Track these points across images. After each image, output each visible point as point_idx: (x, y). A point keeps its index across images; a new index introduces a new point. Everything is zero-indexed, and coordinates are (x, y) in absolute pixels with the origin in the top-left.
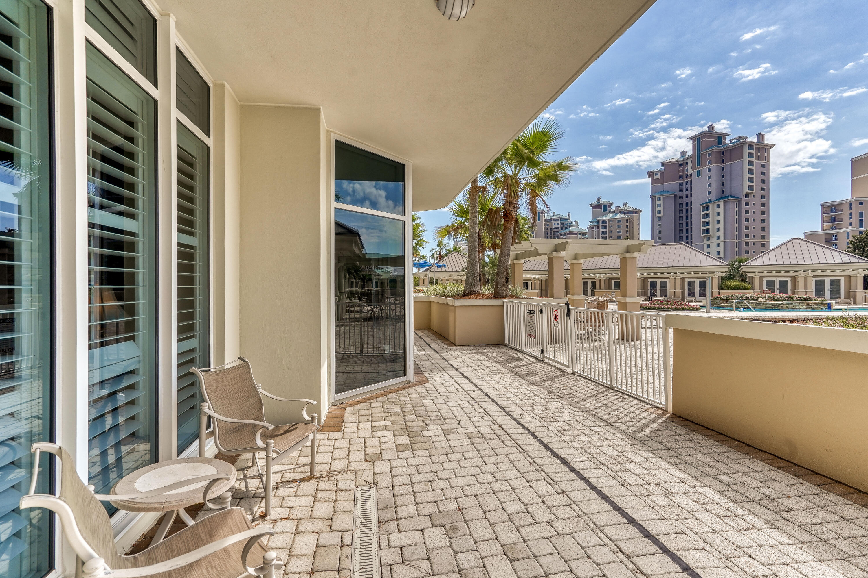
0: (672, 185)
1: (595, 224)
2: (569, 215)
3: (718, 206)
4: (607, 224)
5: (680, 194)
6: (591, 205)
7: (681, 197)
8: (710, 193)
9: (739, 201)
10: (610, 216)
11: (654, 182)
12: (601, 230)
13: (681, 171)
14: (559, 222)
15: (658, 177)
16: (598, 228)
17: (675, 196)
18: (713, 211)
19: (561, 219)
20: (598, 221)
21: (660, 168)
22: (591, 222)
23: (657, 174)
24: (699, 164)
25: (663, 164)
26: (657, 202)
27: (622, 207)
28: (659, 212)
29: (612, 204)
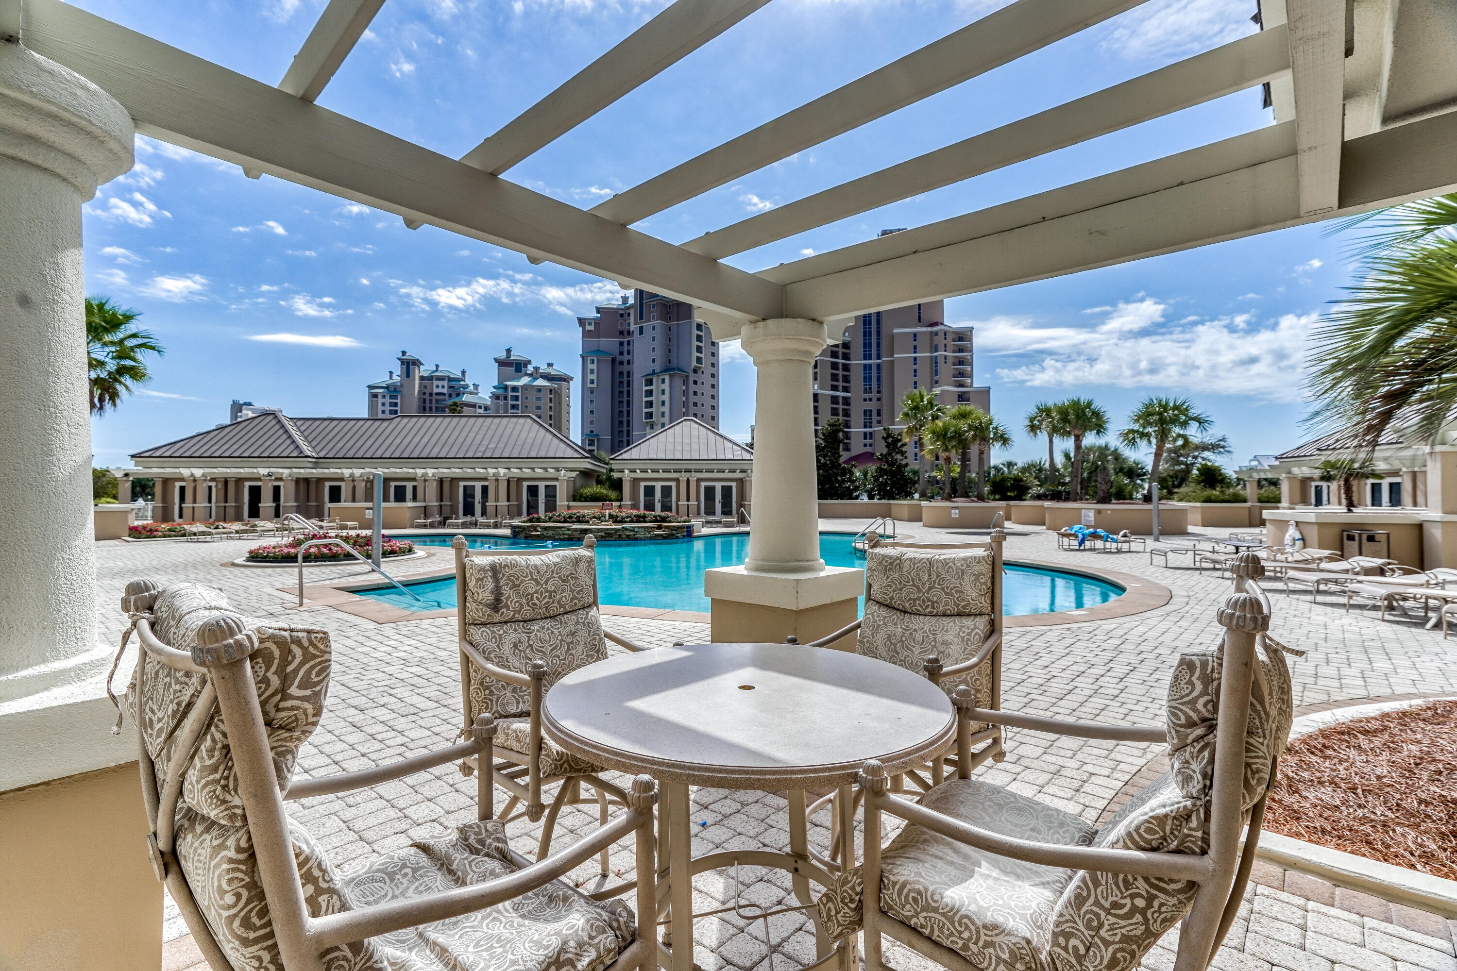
0: (610, 343)
1: (500, 391)
2: (463, 373)
3: (663, 381)
4: (519, 394)
5: (619, 358)
6: (496, 360)
7: (621, 363)
8: (654, 361)
9: (687, 377)
10: (524, 380)
11: (586, 334)
12: (510, 402)
13: (622, 324)
14: (445, 383)
15: (592, 328)
16: (506, 398)
17: (613, 360)
18: (658, 387)
19: (450, 379)
20: (506, 388)
21: (594, 315)
22: (495, 387)
23: (590, 324)
24: (641, 318)
25: (598, 310)
26: (590, 366)
27: (544, 369)
28: (592, 382)
29: (529, 362)
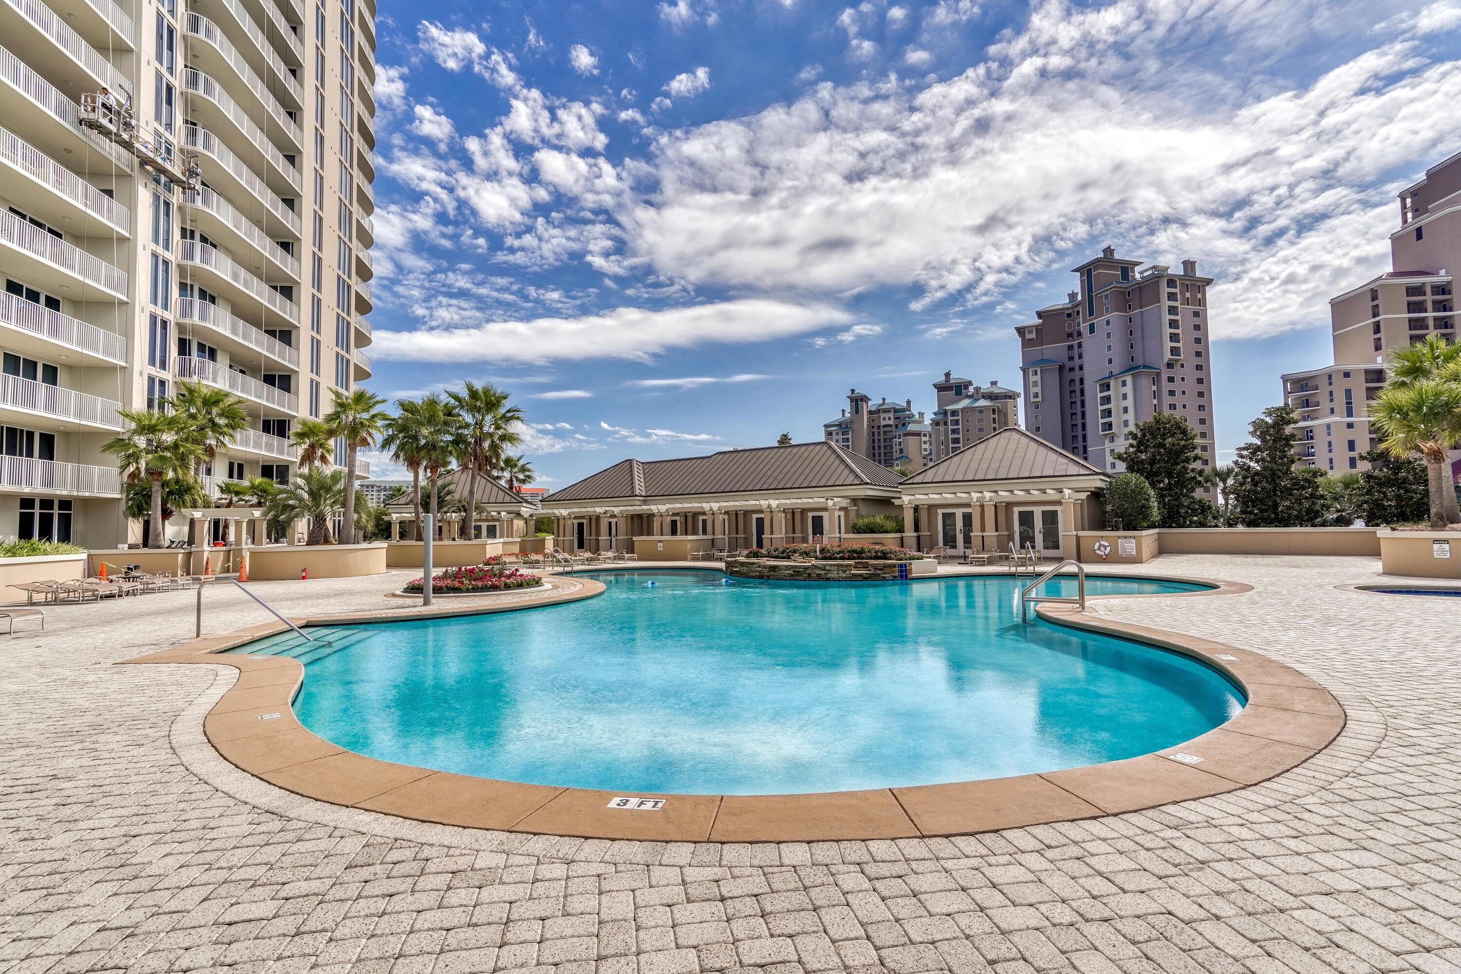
0: (1056, 350)
1: (940, 417)
2: (909, 402)
3: (1124, 384)
4: (960, 418)
5: (1069, 364)
6: (935, 386)
7: (1072, 369)
8: (1110, 361)
9: (1158, 374)
10: (965, 403)
11: (1026, 344)
12: (950, 427)
13: (1070, 326)
14: (891, 415)
15: (1033, 336)
16: (946, 423)
17: (1061, 368)
18: (1117, 391)
19: (896, 411)
20: (945, 413)
21: (1038, 321)
22: (935, 414)
23: (1030, 332)
24: (1091, 314)
25: (1040, 315)
26: (1032, 378)
27: (985, 386)
28: (1036, 395)
29: (970, 383)
